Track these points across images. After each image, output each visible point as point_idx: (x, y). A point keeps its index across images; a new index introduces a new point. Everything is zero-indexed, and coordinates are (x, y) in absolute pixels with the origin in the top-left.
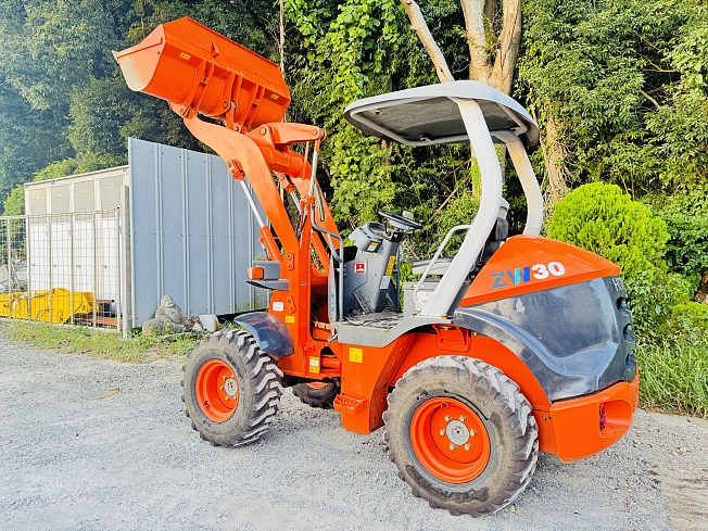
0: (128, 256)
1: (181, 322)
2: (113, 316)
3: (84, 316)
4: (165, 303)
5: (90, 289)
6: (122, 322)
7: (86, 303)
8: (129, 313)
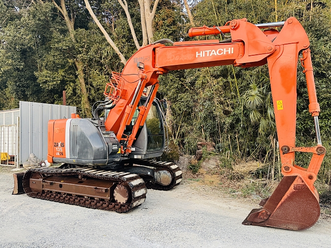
0: (19, 140)
1: (37, 162)
2: (14, 161)
3: (4, 161)
4: (31, 156)
5: (6, 152)
6: (16, 163)
7: (5, 156)
8: (19, 160)
